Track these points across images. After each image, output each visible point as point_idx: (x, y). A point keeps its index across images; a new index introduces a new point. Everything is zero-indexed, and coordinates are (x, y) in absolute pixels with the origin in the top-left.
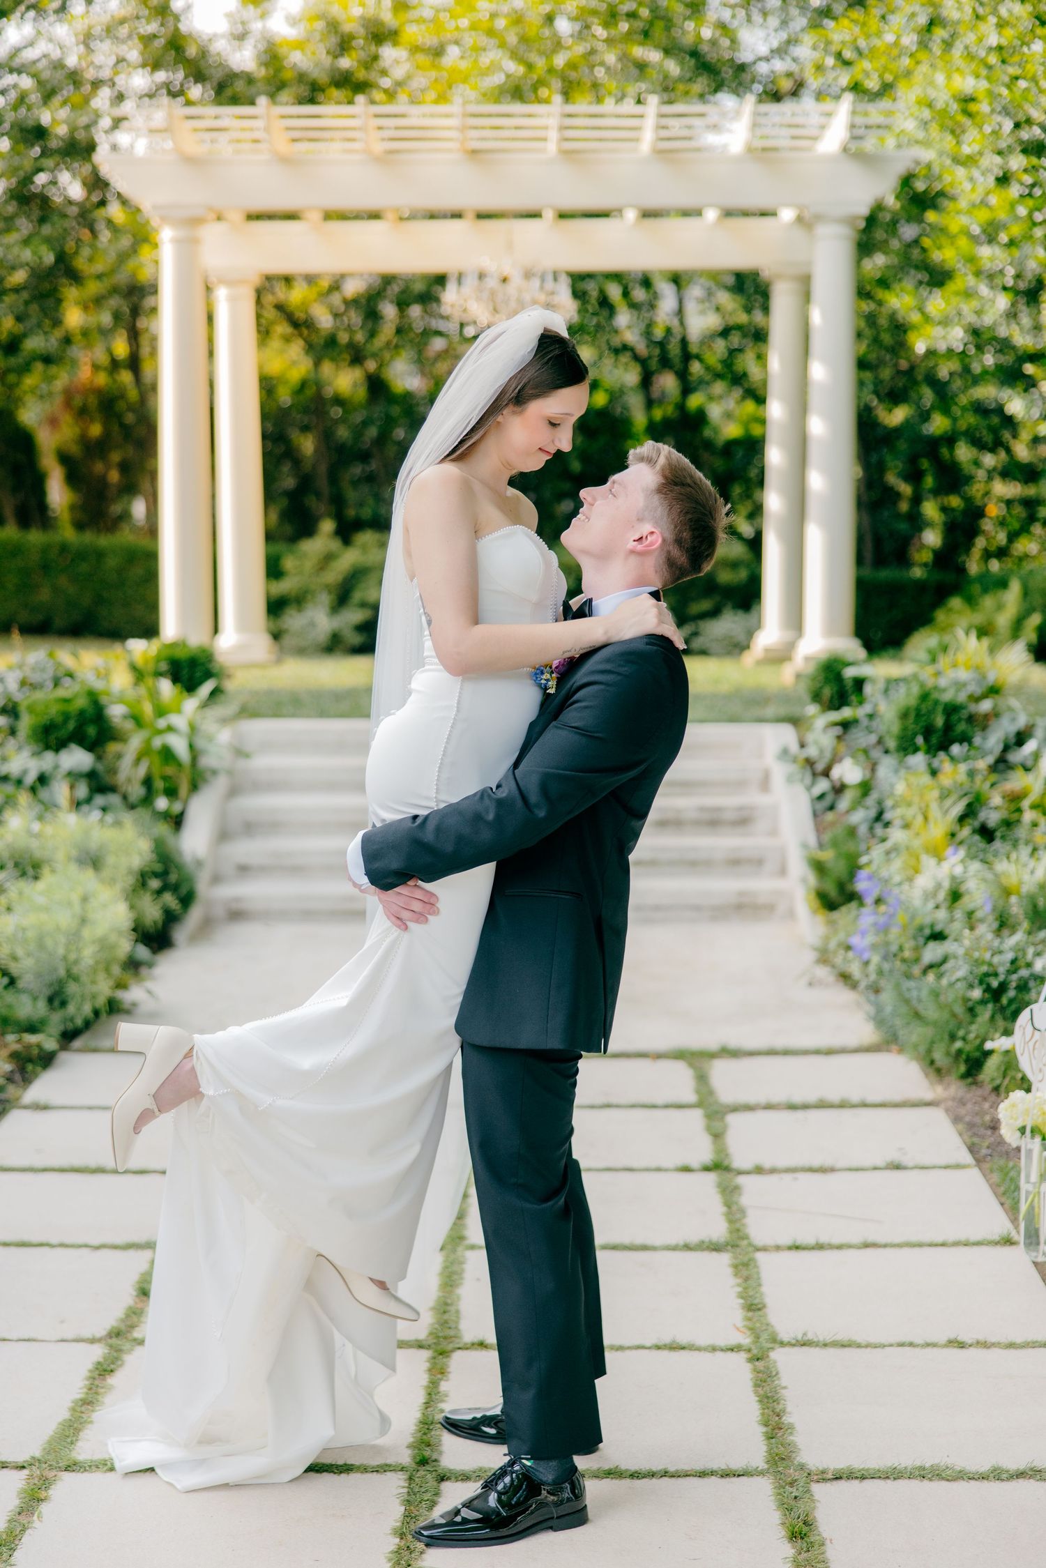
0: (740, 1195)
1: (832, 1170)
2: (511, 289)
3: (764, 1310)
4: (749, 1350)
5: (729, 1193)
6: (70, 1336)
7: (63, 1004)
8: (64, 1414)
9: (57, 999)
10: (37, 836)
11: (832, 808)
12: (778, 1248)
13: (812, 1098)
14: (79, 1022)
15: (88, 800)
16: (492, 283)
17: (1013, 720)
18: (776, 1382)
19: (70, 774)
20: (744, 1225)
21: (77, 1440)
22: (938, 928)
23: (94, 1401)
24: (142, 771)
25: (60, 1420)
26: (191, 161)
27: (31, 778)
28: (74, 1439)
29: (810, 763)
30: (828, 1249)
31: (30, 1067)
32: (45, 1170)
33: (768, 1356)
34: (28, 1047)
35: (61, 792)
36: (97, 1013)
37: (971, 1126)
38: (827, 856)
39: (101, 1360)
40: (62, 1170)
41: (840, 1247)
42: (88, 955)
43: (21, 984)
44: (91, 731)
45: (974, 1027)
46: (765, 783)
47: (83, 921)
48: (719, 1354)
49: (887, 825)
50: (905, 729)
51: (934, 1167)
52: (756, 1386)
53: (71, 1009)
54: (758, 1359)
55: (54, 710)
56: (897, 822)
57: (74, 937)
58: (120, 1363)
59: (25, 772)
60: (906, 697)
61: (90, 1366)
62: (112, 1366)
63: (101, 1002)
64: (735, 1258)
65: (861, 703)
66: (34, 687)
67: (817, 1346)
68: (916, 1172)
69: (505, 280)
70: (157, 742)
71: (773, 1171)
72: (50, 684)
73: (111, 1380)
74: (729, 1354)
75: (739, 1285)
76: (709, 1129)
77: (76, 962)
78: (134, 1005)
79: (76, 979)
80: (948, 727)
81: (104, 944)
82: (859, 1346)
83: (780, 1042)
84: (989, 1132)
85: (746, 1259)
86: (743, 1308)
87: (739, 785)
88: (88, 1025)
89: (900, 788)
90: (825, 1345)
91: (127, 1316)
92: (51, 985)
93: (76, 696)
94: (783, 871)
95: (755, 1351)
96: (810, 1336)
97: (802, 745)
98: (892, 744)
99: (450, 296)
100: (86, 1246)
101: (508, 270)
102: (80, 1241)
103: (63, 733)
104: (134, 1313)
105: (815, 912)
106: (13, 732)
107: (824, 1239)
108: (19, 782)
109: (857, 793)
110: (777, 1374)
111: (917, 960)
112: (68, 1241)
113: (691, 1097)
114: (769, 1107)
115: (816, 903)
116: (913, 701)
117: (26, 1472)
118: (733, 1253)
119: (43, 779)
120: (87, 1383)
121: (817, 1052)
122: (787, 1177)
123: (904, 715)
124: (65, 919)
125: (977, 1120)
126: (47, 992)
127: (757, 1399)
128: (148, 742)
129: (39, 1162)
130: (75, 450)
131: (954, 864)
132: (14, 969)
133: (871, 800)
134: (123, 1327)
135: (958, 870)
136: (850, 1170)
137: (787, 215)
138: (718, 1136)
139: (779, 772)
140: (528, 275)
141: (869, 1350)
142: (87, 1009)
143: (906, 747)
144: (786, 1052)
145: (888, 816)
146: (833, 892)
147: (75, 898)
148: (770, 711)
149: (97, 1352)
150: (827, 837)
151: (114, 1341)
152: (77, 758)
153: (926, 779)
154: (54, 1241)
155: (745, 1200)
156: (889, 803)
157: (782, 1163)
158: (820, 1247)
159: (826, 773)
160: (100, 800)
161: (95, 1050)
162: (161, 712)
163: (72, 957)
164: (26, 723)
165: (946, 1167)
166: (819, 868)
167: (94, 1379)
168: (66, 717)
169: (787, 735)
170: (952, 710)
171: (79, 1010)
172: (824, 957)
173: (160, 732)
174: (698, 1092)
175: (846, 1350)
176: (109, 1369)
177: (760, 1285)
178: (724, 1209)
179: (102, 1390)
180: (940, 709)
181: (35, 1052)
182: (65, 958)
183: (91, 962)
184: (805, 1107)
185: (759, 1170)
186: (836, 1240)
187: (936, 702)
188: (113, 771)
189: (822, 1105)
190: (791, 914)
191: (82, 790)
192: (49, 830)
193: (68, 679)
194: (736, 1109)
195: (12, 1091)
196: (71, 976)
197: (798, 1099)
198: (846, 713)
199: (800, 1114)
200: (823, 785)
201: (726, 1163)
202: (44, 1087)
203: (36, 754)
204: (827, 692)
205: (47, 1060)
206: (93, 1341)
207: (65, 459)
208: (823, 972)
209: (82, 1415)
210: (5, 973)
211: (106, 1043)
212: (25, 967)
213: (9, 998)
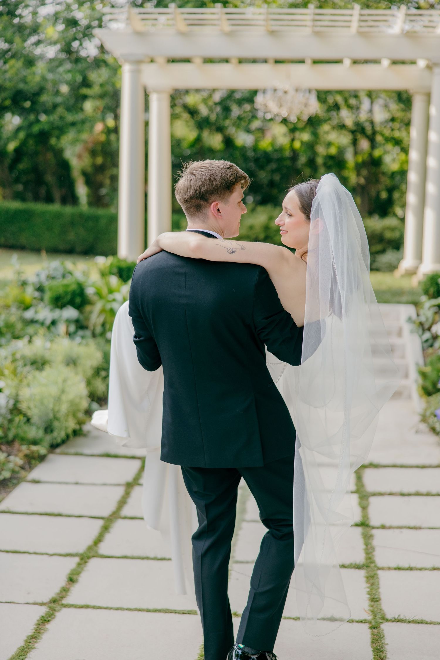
0: (373, 539)
1: (420, 528)
2: (289, 97)
3: (380, 601)
4: (370, 623)
5: (367, 538)
6: (31, 601)
7: (52, 431)
8: (22, 643)
9: (48, 429)
10: (50, 349)
11: (431, 346)
12: (389, 568)
13: (412, 490)
14: (59, 440)
15: (75, 333)
16: (280, 93)
18: (383, 641)
19: (67, 320)
20: (373, 556)
21: (25, 658)
23: (38, 637)
24: (101, 320)
25: (19, 646)
26: (139, 34)
27: (48, 322)
28: (24, 657)
29: (421, 324)
30: (415, 570)
31: (33, 462)
32: (33, 514)
33: (380, 627)
34: (33, 452)
35: (62, 328)
36: (68, 436)
38: (428, 369)
39: (44, 615)
40: (41, 514)
41: (421, 569)
42: (64, 408)
43: (32, 421)
44: (78, 300)
46: (400, 333)
47: (63, 391)
48: (355, 624)
52: (372, 642)
53: (55, 434)
54: (374, 628)
55: (61, 290)
57: (58, 400)
58: (53, 617)
59: (45, 319)
61: (38, 618)
62: (49, 618)
63: (70, 431)
64: (368, 573)
66: (53, 278)
67: (405, 622)
69: (286, 92)
70: (108, 306)
71: (390, 528)
72: (61, 277)
73: (48, 626)
74: (360, 624)
75: (368, 588)
76: (360, 504)
77: (58, 411)
78: (89, 432)
79: (58, 420)
81: (72, 403)
82: (426, 623)
83: (399, 462)
85: (372, 574)
86: (369, 600)
87: (389, 333)
88: (64, 442)
90: (409, 622)
91: (61, 592)
92: (46, 422)
93: (71, 284)
94: (406, 376)
95: (374, 624)
96: (402, 617)
97: (418, 315)
99: (259, 99)
100: (47, 554)
101: (287, 88)
103: (65, 300)
104: (65, 590)
105: (421, 396)
106: (42, 299)
107: (413, 565)
108: (43, 324)
110: (383, 636)
112: (37, 551)
113: (353, 488)
114: (391, 494)
115: (422, 392)
118: (366, 570)
119: (54, 323)
120: (35, 627)
121: (417, 467)
122: (397, 531)
124: (54, 391)
126: (43, 425)
127: (372, 649)
128: (104, 306)
129: (30, 510)
130: (89, 170)
132: (29, 413)
134: (58, 598)
136: (429, 528)
137: (422, 63)
138: (364, 508)
139: (407, 328)
140: (297, 90)
141: (432, 625)
142: (63, 435)
144: (402, 466)
146: (430, 387)
147: (60, 380)
148: (404, 298)
149: (43, 611)
150: (429, 360)
151: (52, 605)
152: (71, 313)
154: (31, 551)
155: (375, 542)
157: (395, 524)
158: (411, 569)
159: (429, 329)
160: (81, 333)
161: (66, 454)
162: (111, 292)
163: (56, 409)
164: (47, 296)
166: (424, 375)
167: (39, 625)
168: (66, 293)
169: (411, 310)
171: (59, 435)
172: (424, 419)
173: (109, 301)
174: (357, 485)
175: (420, 625)
176: (47, 620)
177: (379, 588)
178: (364, 547)
179: (42, 631)
181: (36, 454)
182: (53, 410)
183: (65, 411)
184: (409, 495)
185: (383, 527)
186: (419, 566)
188: (87, 319)
189: (418, 494)
190: (410, 397)
191: (72, 328)
192: (55, 347)
193: (69, 275)
194: (374, 494)
195: (23, 473)
196: (56, 418)
197: (405, 491)
198: (439, 300)
199: (406, 498)
200: (427, 335)
201: (367, 523)
202: (38, 472)
203: (52, 310)
204: (432, 290)
205: (42, 458)
206: (42, 604)
207: (85, 174)
208: (423, 427)
209: (30, 644)
210: (25, 415)
211: (72, 450)
212: (35, 413)
213: (26, 428)
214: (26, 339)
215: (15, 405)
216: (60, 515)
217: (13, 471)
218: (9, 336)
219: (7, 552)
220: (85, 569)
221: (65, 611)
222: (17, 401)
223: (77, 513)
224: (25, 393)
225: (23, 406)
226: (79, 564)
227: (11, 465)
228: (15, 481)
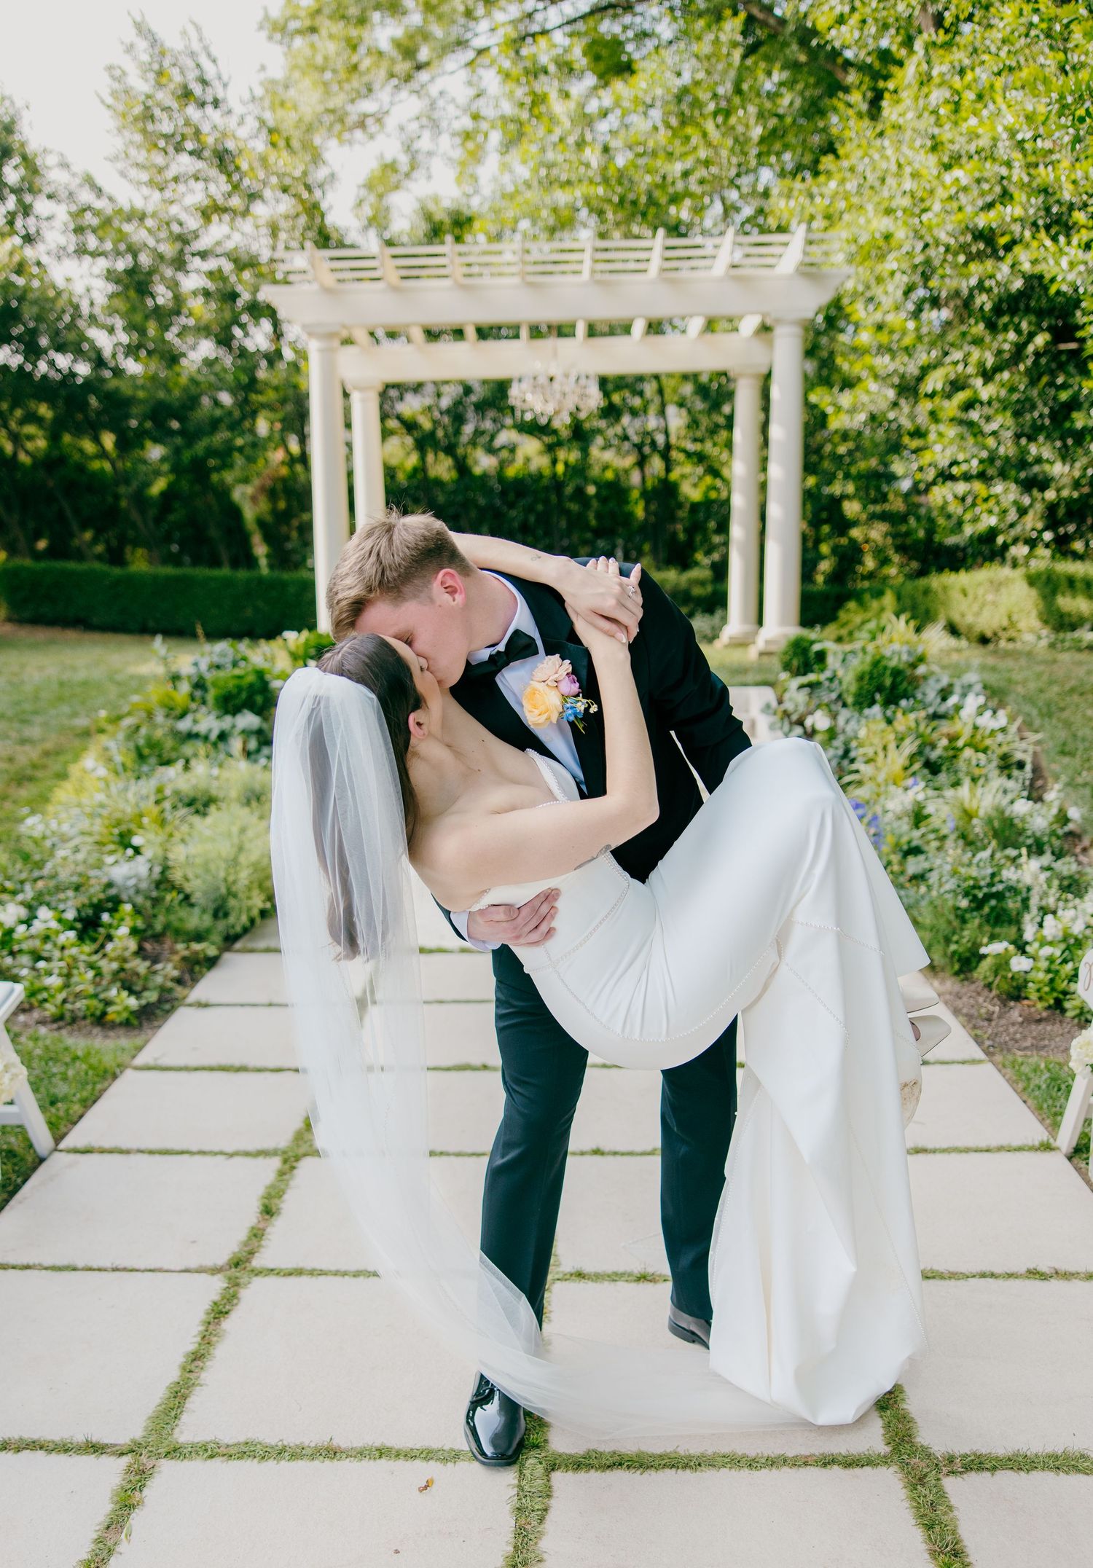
2: (556, 385)
6: (193, 1265)
7: (226, 915)
8: (174, 1375)
9: (220, 912)
10: (217, 778)
14: (238, 929)
15: (258, 751)
16: (543, 381)
17: (938, 681)
19: (243, 732)
21: (181, 1413)
22: (914, 844)
23: (206, 1354)
25: (168, 1383)
27: (214, 736)
28: (179, 1411)
29: (786, 714)
31: (197, 968)
32: (196, 1069)
34: (196, 953)
35: (236, 744)
36: (252, 921)
37: (970, 1017)
39: (217, 1298)
40: (212, 1069)
42: (244, 876)
43: (193, 899)
44: (259, 699)
45: (966, 933)
47: (241, 849)
49: (852, 761)
50: (861, 688)
51: (953, 1062)
53: (232, 919)
55: (232, 685)
56: (860, 759)
57: (234, 862)
58: (235, 1301)
59: (210, 731)
60: (859, 664)
61: (207, 1307)
62: (228, 1307)
63: (255, 912)
65: (822, 670)
66: (218, 667)
68: (938, 1067)
69: (551, 379)
72: (229, 666)
73: (227, 1324)
77: (234, 882)
79: (235, 896)
80: (894, 686)
84: (986, 1024)
88: (246, 930)
89: (862, 733)
91: (250, 1239)
92: (215, 900)
93: (247, 674)
97: (780, 702)
98: (850, 700)
99: (514, 393)
100: (222, 1153)
101: (552, 372)
102: (216, 1149)
103: (238, 702)
104: (255, 1235)
106: (204, 702)
108: (206, 738)
109: (826, 737)
111: (902, 873)
112: (206, 1148)
116: (867, 668)
117: (126, 1460)
119: (223, 736)
120: (202, 1329)
123: (860, 678)
124: (226, 849)
125: (973, 1011)
126: (212, 906)
129: (193, 1062)
131: (918, 791)
132: (188, 888)
133: (838, 742)
134: (243, 1255)
135: (921, 797)
137: (749, 324)
139: (764, 722)
140: (568, 375)
142: (244, 919)
143: (864, 701)
145: (852, 754)
147: (235, 830)
148: (750, 678)
149: (215, 1286)
151: (233, 1272)
152: (248, 720)
153: (883, 725)
154: (194, 1148)
156: (854, 744)
159: (801, 722)
160: (266, 749)
161: (252, 951)
163: (231, 879)
164: (211, 696)
165: (963, 1062)
167: (209, 1323)
168: (240, 688)
169: (768, 695)
170: (897, 673)
171: (238, 920)
176: (224, 1310)
179: (215, 1339)
180: (888, 672)
181: (202, 956)
182: (225, 880)
183: (246, 882)
187: (885, 668)
191: (252, 744)
192: (226, 774)
193: (244, 662)
195: (179, 991)
196: (231, 893)
198: (812, 677)
202: (209, 986)
203: (219, 717)
204: (795, 663)
205: (212, 962)
206: (215, 1271)
209: (191, 1376)
210: (180, 890)
211: (262, 944)
212: (196, 887)
213: (183, 913)
214: (180, 763)
215: (163, 873)
216: (242, 1069)
217: (163, 990)
218: (153, 760)
219: (151, 1152)
220: (292, 1183)
221: (257, 1282)
222: (165, 869)
223: (271, 1065)
224: (178, 854)
225: (176, 876)
226: (281, 1173)
227: (159, 979)
228: (167, 1006)
